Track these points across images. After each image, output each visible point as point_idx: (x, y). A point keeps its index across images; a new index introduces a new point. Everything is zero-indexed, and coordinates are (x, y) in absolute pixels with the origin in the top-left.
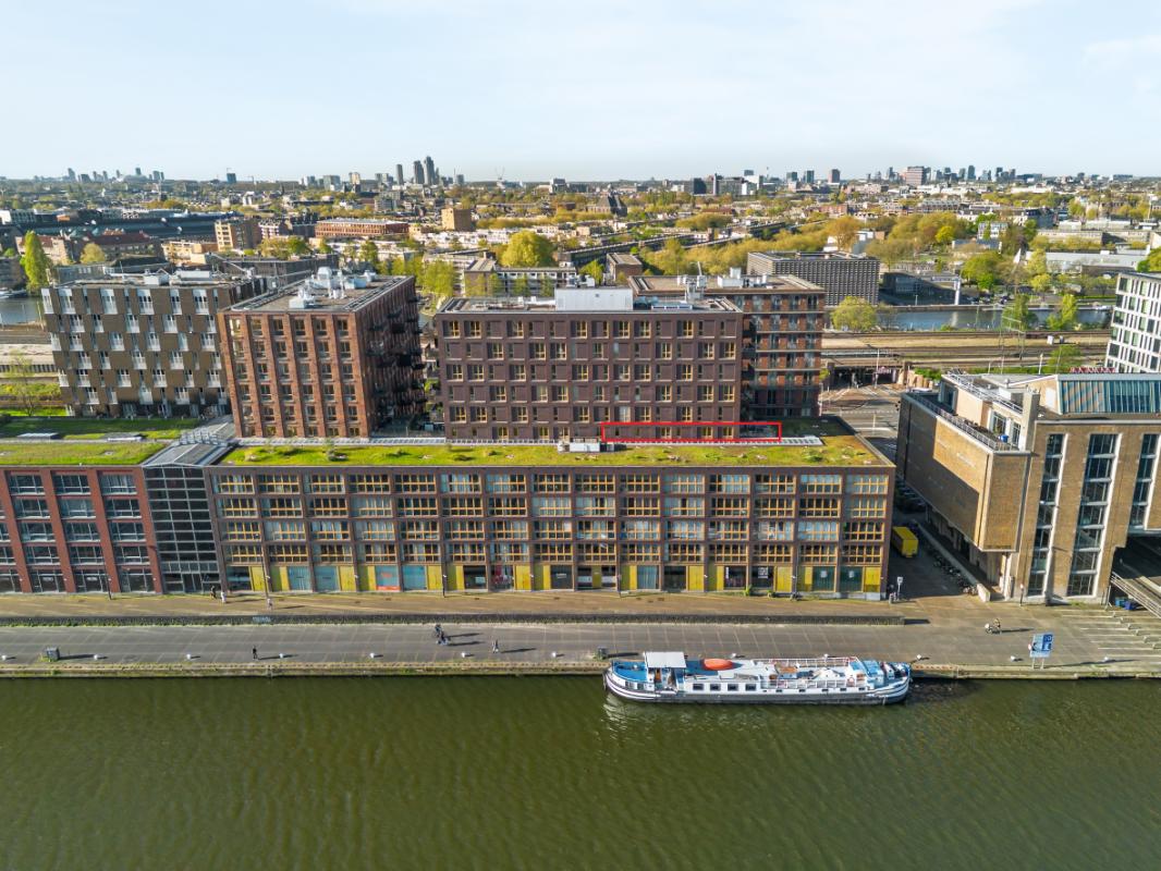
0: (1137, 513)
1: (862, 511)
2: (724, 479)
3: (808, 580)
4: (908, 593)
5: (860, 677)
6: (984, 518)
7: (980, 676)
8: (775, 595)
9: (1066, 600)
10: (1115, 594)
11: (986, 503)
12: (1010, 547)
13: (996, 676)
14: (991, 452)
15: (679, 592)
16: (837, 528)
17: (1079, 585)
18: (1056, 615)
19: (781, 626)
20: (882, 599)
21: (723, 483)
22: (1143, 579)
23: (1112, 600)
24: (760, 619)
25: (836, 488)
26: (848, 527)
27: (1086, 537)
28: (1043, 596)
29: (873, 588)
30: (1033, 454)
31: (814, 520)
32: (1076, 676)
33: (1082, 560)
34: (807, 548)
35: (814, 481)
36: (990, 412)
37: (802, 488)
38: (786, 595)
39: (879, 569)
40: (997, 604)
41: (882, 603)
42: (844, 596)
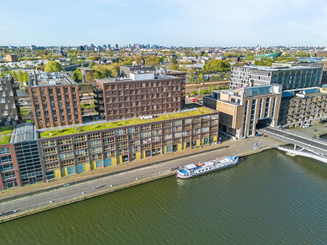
0: (259, 115)
1: (213, 124)
2: (186, 120)
3: (203, 142)
4: (222, 141)
5: (230, 160)
6: (235, 121)
7: (246, 155)
8: (197, 147)
9: (248, 137)
10: (256, 133)
11: (235, 118)
12: (239, 127)
13: (249, 154)
14: (236, 106)
15: (176, 151)
16: (208, 128)
17: (250, 133)
18: (249, 140)
19: (203, 154)
20: (217, 144)
21: (186, 121)
22: (260, 129)
23: (256, 135)
24: (198, 153)
25: (208, 119)
26: (211, 127)
27: (251, 122)
28: (245, 136)
29: (215, 142)
30: (244, 106)
31: (204, 127)
32: (261, 151)
33: (251, 128)
34: (202, 134)
35: (204, 118)
36: (230, 98)
37: (202, 120)
38: (199, 147)
39: (217, 137)
40: (237, 140)
41: (218, 144)
42: (210, 145)
